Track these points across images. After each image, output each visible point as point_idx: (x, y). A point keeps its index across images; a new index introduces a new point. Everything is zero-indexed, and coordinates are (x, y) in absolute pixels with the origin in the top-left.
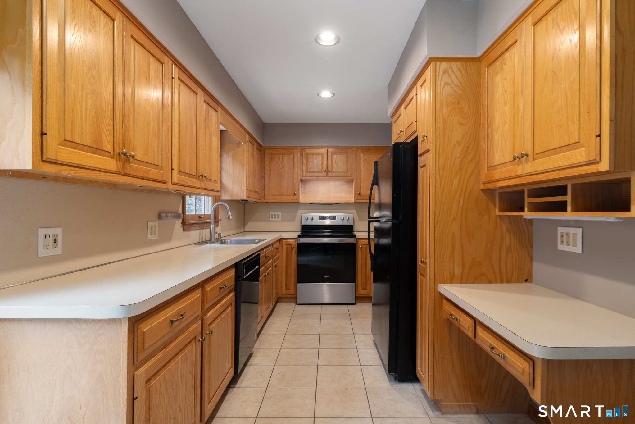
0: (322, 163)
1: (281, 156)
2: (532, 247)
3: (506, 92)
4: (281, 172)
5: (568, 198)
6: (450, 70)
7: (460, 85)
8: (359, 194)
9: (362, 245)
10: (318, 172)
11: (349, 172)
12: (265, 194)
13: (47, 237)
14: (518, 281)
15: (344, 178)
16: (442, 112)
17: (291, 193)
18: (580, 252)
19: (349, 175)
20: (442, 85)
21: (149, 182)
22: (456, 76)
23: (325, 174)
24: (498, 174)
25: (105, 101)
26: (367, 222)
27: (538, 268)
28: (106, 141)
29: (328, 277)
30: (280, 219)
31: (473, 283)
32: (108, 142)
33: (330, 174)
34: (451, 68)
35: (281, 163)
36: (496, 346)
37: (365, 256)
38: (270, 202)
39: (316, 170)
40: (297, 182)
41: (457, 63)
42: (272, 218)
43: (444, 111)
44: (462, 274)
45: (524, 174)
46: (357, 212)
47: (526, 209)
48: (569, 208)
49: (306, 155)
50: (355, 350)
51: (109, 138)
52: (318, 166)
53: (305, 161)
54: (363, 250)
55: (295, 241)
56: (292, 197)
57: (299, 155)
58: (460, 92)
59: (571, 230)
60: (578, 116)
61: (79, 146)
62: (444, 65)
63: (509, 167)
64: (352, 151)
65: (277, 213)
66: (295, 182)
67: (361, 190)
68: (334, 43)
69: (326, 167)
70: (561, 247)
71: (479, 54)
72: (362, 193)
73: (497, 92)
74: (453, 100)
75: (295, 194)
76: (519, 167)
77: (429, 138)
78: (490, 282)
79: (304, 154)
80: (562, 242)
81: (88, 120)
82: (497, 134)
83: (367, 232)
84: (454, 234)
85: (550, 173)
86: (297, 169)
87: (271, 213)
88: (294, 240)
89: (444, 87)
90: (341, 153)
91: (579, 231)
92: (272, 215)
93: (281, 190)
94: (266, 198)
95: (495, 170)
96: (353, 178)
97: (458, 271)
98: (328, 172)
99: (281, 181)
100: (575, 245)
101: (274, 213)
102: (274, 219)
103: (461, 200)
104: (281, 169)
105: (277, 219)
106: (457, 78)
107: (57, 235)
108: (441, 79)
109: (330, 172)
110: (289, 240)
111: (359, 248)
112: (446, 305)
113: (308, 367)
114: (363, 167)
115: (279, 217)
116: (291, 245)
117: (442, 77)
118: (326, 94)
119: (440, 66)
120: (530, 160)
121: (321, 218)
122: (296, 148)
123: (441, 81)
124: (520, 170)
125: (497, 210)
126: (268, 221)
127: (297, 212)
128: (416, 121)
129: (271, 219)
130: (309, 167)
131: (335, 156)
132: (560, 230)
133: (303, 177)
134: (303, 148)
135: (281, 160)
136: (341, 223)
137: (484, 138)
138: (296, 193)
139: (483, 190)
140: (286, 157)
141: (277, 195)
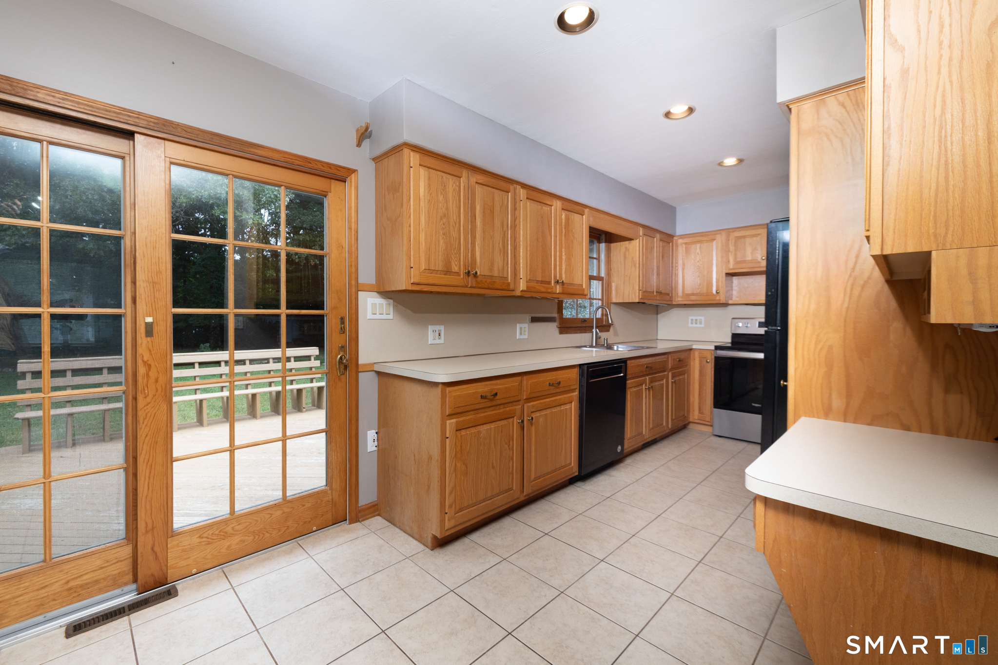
1: (697, 245)
4: (699, 265)
12: (677, 294)
13: (434, 331)
21: (495, 291)
23: (763, 263)
25: (453, 238)
28: (454, 266)
29: (760, 406)
30: (703, 326)
32: (456, 265)
35: (699, 254)
39: (751, 259)
40: (722, 277)
42: (692, 323)
44: (846, 408)
49: (733, 241)
51: (456, 263)
52: (752, 252)
53: (732, 249)
55: (711, 353)
56: (714, 297)
57: (723, 242)
61: (434, 271)
65: (698, 318)
75: (717, 293)
81: (440, 253)
87: (690, 318)
92: (692, 320)
93: (698, 289)
99: (699, 276)
101: (694, 318)
102: (694, 325)
104: (698, 261)
105: (698, 325)
107: (440, 330)
110: (703, 352)
115: (701, 323)
116: (706, 358)
118: (730, 161)
121: (762, 325)
122: (718, 232)
129: (690, 325)
130: (740, 255)
133: (730, 269)
134: (730, 231)
135: (698, 250)
138: (719, 292)
140: (704, 245)
141: (694, 294)
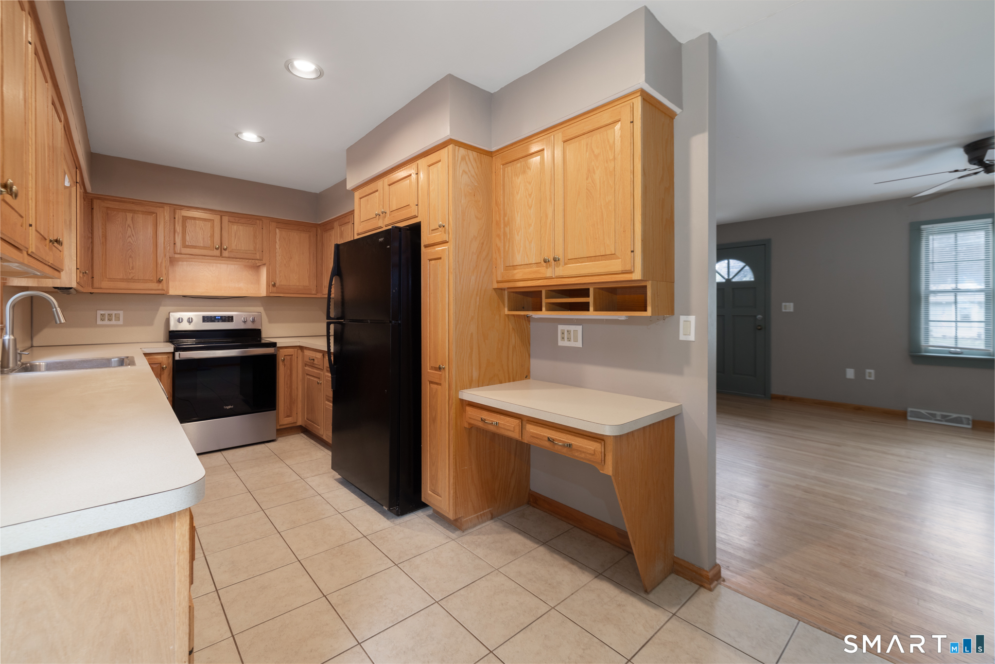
0: (212, 236)
1: (129, 215)
2: (530, 345)
3: (530, 195)
4: (130, 242)
5: (591, 300)
6: (467, 158)
7: (475, 177)
8: (274, 285)
9: (285, 356)
10: (204, 248)
11: (258, 254)
12: (93, 278)
14: (521, 379)
15: (250, 261)
16: (461, 202)
17: (152, 279)
18: (581, 347)
19: (258, 258)
20: (461, 172)
22: (472, 165)
23: (218, 253)
24: (519, 274)
26: (325, 325)
27: (536, 364)
29: (232, 407)
30: (121, 322)
31: (488, 385)
33: (225, 254)
34: (468, 155)
35: (130, 227)
36: (557, 438)
37: (289, 371)
38: (106, 292)
39: (202, 245)
40: (164, 261)
41: (473, 152)
42: (102, 319)
43: (462, 201)
44: (479, 378)
45: (554, 277)
46: (265, 310)
47: (544, 309)
48: (591, 308)
49: (181, 219)
50: (319, 497)
52: (204, 239)
53: (179, 228)
54: (285, 363)
55: (168, 357)
56: (154, 286)
57: (167, 218)
58: (476, 184)
59: (572, 328)
60: (614, 233)
62: (462, 151)
63: (535, 269)
64: (263, 223)
65: (114, 312)
66: (159, 261)
67: (277, 279)
68: (313, 76)
69: (219, 242)
70: (561, 343)
71: (494, 149)
72: (277, 284)
73: (518, 193)
74: (470, 191)
75: (160, 281)
76: (548, 270)
77: (447, 228)
78: (501, 382)
79: (178, 218)
80: (563, 338)
82: (518, 235)
83: (326, 337)
84: (472, 334)
85: (584, 278)
86: (164, 240)
87: (100, 312)
88: (166, 356)
89: (462, 174)
90: (245, 224)
91: (579, 328)
92: (102, 315)
93: (130, 273)
94: (96, 285)
95: (515, 270)
96: (264, 262)
97: (475, 375)
98: (223, 251)
99: (130, 257)
100: (576, 340)
101: (106, 312)
102: (106, 322)
103: (478, 299)
104: (129, 236)
105: (114, 322)
106: (473, 168)
108: (460, 165)
109: (225, 250)
110: (156, 357)
111: (280, 360)
112: (470, 411)
113: (264, 539)
114: (280, 248)
115: (118, 319)
116: (160, 363)
117: (460, 163)
118: (250, 137)
119: (458, 151)
120: (561, 264)
121: (208, 319)
122: (162, 205)
123: (459, 167)
124: (549, 273)
125: (506, 309)
126: (95, 325)
127: (158, 310)
128: (418, 205)
129: (99, 322)
130: (188, 238)
131: (235, 227)
132: (561, 327)
133: (175, 253)
134: (175, 208)
135: (129, 221)
136: (242, 326)
137: (498, 236)
138: (162, 280)
139: (495, 289)
140: (140, 218)
141: (122, 280)
